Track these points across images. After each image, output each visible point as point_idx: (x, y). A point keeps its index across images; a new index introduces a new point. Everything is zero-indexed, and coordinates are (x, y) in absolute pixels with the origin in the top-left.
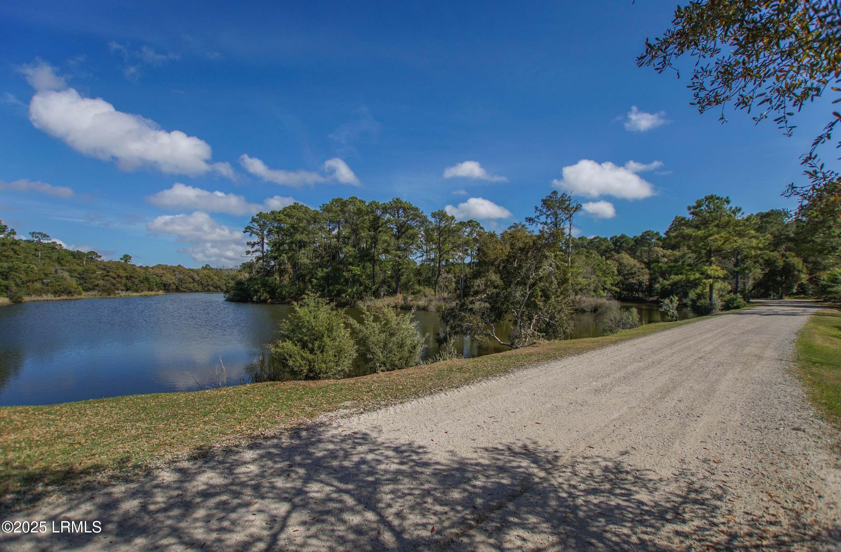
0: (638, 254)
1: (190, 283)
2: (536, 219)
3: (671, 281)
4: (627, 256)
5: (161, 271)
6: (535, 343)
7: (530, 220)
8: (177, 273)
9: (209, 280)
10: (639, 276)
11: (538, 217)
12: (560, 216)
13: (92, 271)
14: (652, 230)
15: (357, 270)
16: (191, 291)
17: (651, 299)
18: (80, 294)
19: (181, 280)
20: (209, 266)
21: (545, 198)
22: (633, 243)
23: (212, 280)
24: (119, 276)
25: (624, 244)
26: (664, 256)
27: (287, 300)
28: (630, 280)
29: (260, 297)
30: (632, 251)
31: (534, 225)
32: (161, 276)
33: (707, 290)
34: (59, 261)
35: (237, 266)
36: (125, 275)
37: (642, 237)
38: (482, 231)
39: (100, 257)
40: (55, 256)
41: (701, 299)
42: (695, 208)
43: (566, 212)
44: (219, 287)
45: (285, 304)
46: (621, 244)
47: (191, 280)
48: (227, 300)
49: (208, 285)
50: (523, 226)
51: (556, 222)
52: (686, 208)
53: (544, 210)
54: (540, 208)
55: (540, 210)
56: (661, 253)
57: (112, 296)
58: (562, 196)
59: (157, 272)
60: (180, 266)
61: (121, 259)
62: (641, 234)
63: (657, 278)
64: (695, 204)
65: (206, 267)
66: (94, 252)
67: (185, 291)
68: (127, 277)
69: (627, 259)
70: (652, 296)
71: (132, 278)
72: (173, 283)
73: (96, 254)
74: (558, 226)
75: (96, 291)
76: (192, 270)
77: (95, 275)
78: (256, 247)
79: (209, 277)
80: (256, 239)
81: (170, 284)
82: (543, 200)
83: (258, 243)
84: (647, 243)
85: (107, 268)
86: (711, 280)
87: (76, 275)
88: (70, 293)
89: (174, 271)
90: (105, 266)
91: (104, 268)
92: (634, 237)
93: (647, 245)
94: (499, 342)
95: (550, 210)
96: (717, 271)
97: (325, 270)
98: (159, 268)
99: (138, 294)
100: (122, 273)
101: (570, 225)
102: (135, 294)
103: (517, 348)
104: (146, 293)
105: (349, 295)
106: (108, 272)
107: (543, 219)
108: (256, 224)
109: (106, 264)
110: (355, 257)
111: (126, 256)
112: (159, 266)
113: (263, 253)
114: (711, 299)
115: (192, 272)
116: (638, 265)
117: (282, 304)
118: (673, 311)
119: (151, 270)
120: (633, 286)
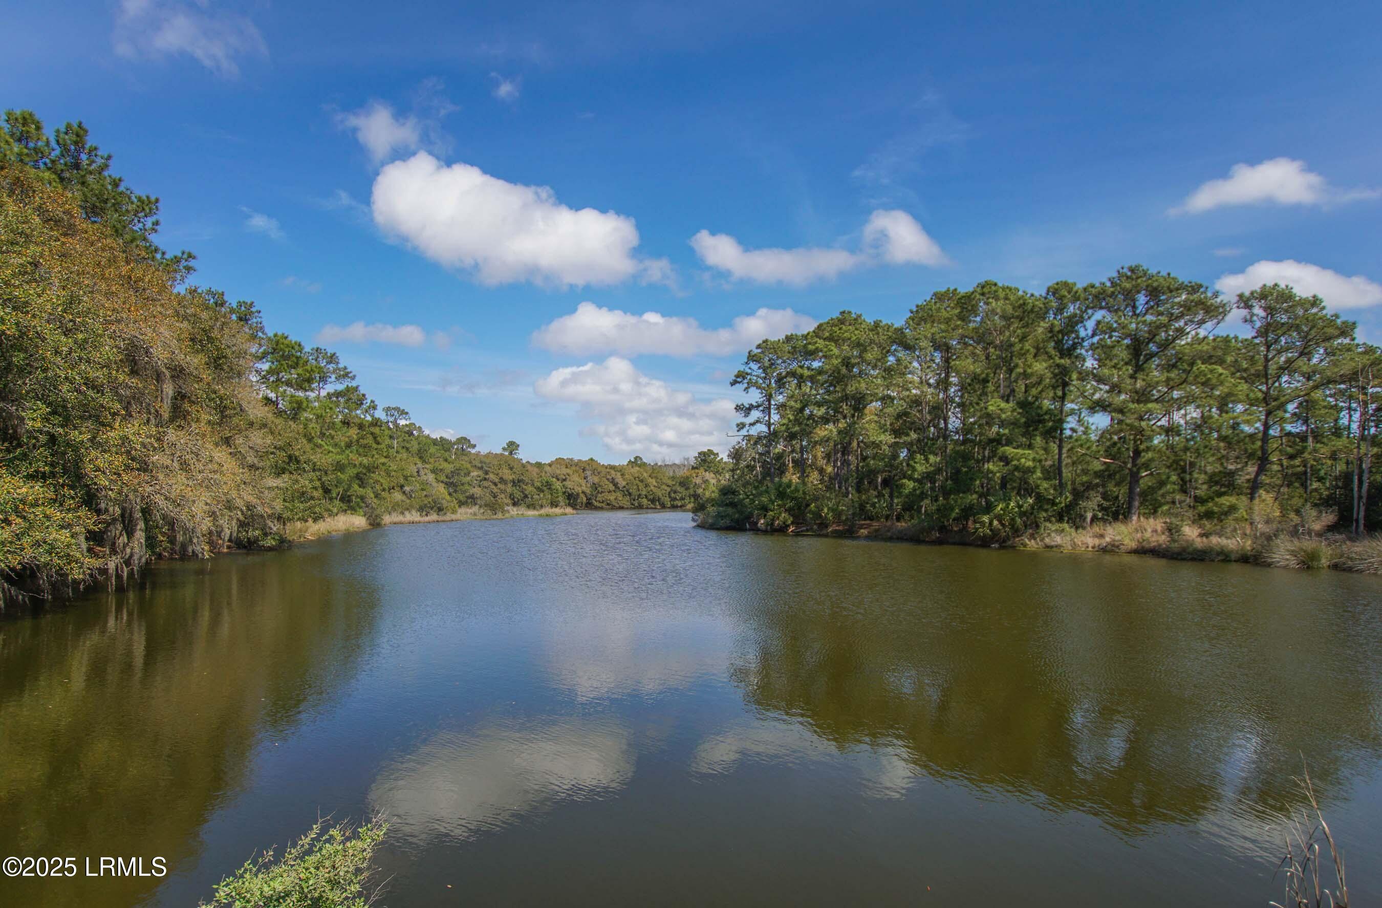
1: (610, 492)
5: (565, 471)
8: (588, 473)
9: (641, 486)
13: (465, 471)
15: (1025, 457)
16: (612, 507)
18: (454, 512)
19: (595, 487)
20: (641, 459)
23: (647, 486)
24: (502, 480)
27: (830, 530)
29: (773, 520)
32: (565, 480)
34: (421, 455)
35: (688, 459)
36: (511, 478)
39: (474, 446)
40: (414, 446)
44: (659, 500)
45: (826, 536)
47: (612, 487)
48: (701, 526)
49: (640, 495)
57: (500, 515)
59: (558, 472)
60: (592, 459)
61: (504, 449)
65: (636, 462)
66: (465, 439)
67: (602, 508)
68: (514, 482)
71: (521, 484)
72: (583, 492)
73: (469, 441)
75: (477, 507)
76: (613, 467)
77: (469, 478)
78: (755, 414)
79: (642, 481)
80: (755, 396)
81: (578, 494)
83: (758, 406)
85: (485, 465)
87: (443, 478)
88: (440, 510)
89: (584, 470)
90: (481, 462)
91: (480, 465)
97: (932, 458)
98: (561, 465)
99: (536, 513)
100: (508, 475)
102: (531, 513)
104: (547, 510)
105: (999, 518)
106: (487, 473)
108: (754, 366)
109: (483, 459)
110: (1014, 424)
111: (511, 444)
112: (559, 461)
113: (769, 425)
115: (613, 472)
117: (819, 536)
119: (548, 468)
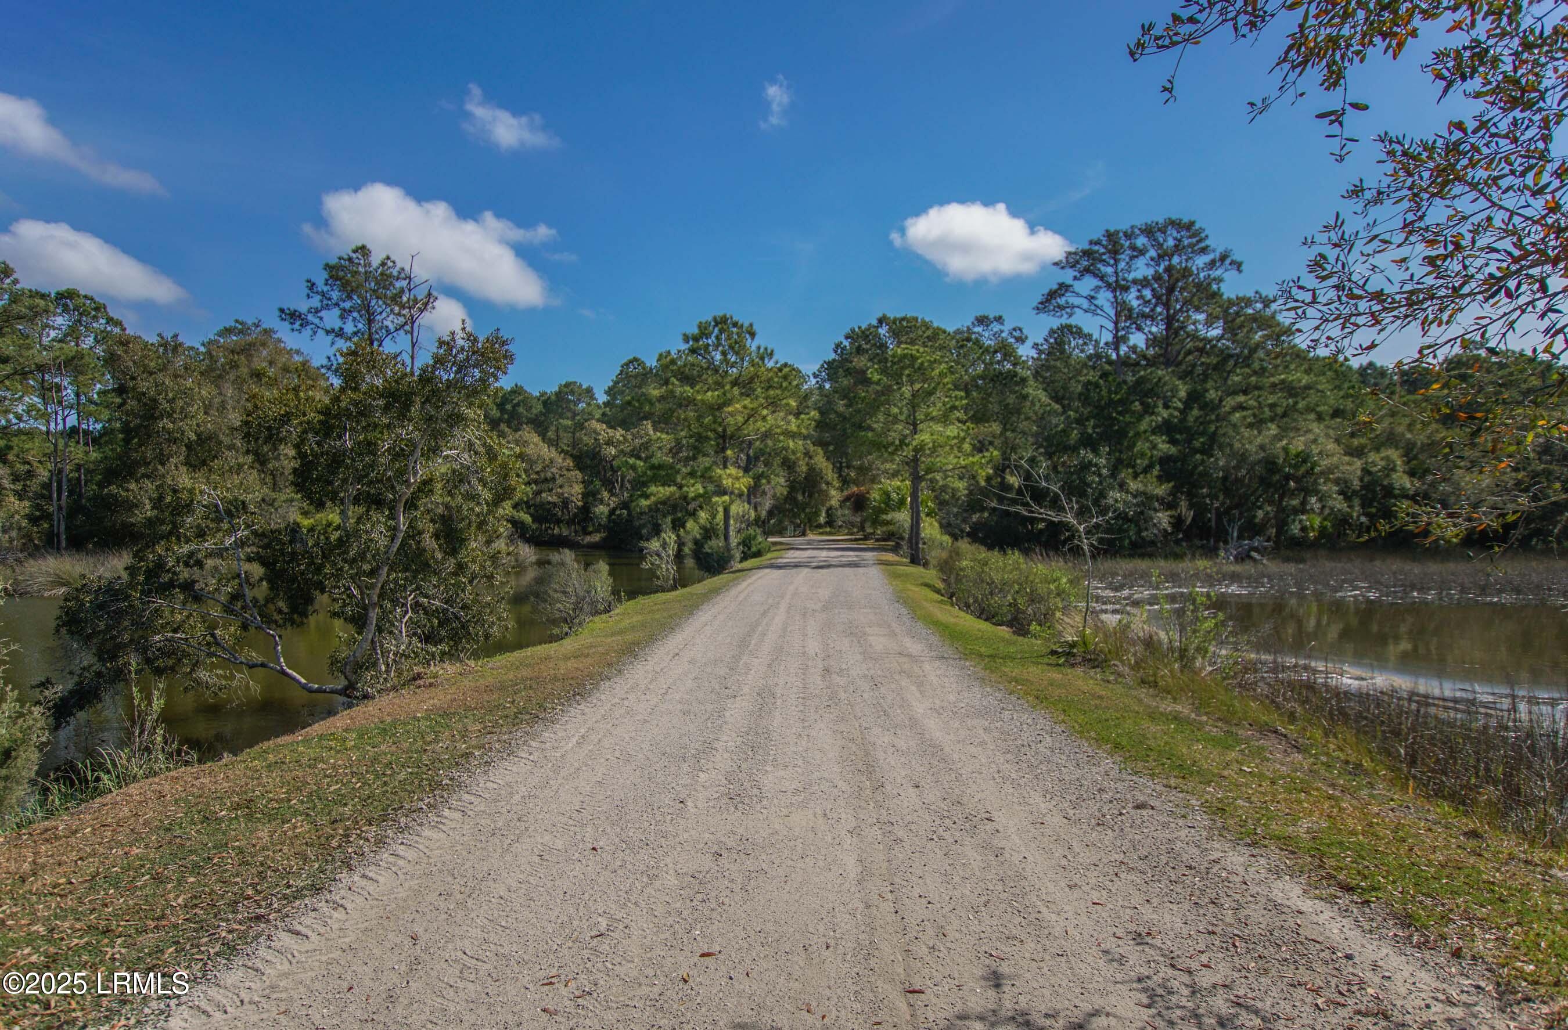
0: (551, 434)
2: (310, 317)
3: (653, 499)
4: (536, 439)
6: (419, 677)
7: (292, 316)
10: (561, 487)
11: (317, 311)
12: (378, 317)
14: (579, 381)
17: (588, 539)
21: (334, 261)
22: (538, 408)
25: (521, 410)
26: (609, 443)
28: (544, 495)
30: (540, 425)
31: (308, 331)
33: (720, 516)
37: (558, 394)
38: (117, 330)
41: (710, 538)
42: (696, 339)
43: (397, 309)
46: (514, 407)
50: (267, 332)
51: (370, 334)
52: (680, 338)
53: (335, 295)
54: (321, 286)
55: (323, 294)
56: (603, 437)
58: (383, 264)
62: (557, 389)
63: (598, 492)
64: (696, 331)
69: (536, 445)
70: (590, 533)
74: (376, 344)
82: (328, 267)
84: (569, 410)
86: (726, 498)
92: (542, 394)
93: (569, 415)
94: (304, 687)
95: (349, 297)
96: (738, 479)
101: (413, 346)
103: (366, 697)
107: (331, 318)
114: (726, 538)
116: (559, 460)
118: (667, 569)
120: (549, 510)
